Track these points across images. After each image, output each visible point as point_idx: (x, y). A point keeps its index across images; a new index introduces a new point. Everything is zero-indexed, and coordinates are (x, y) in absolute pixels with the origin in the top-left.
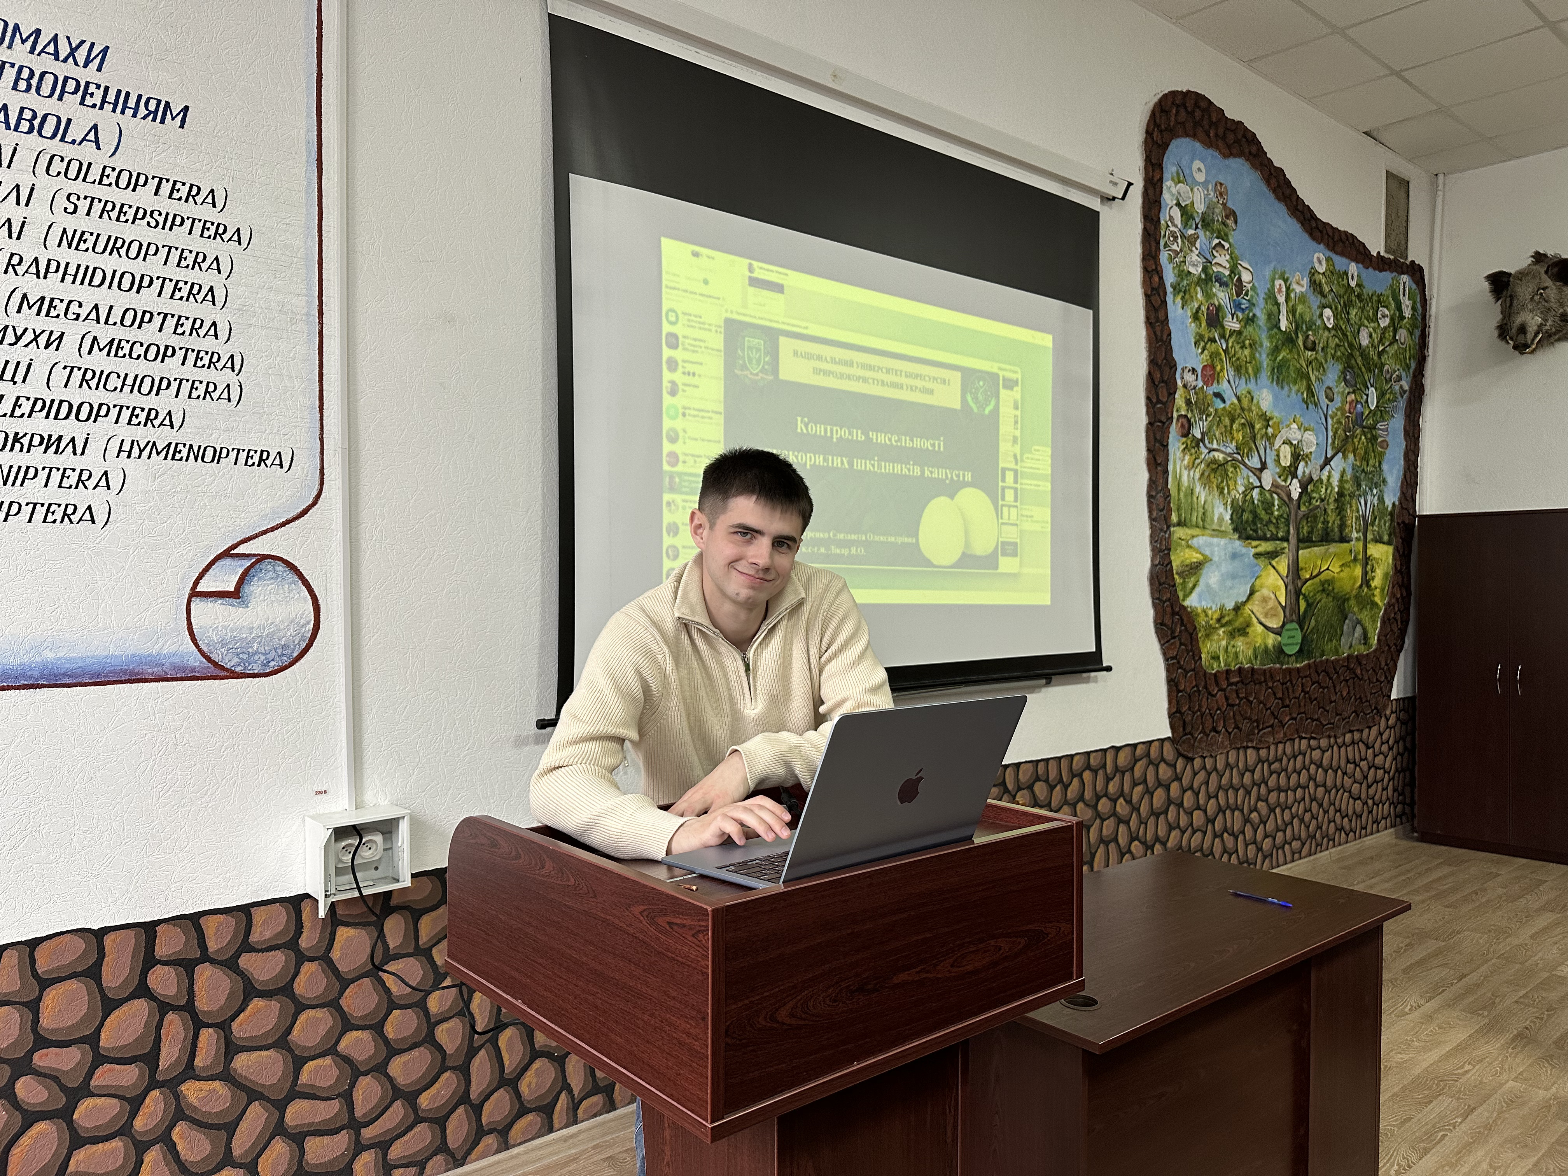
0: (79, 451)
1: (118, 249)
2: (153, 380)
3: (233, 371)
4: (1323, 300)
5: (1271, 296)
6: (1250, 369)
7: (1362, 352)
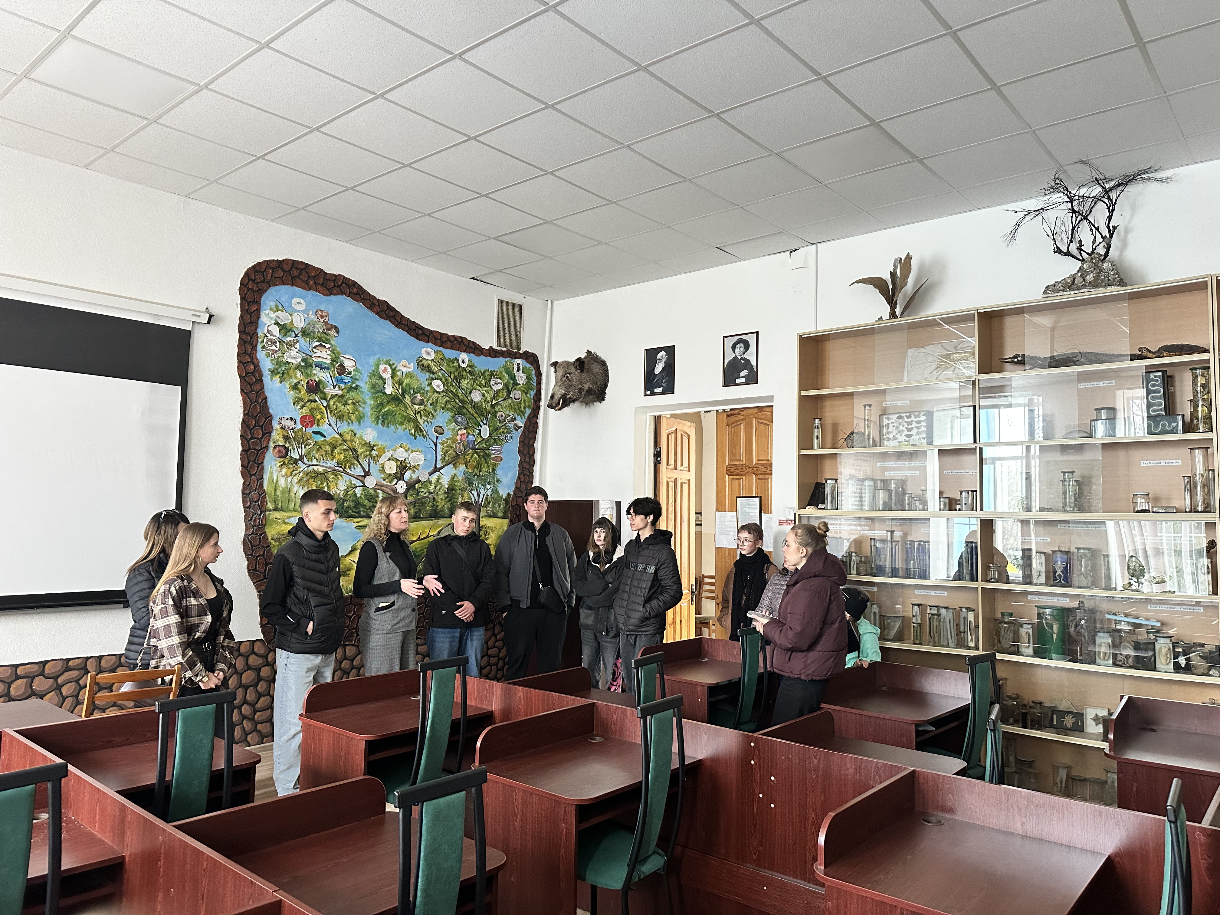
4: (432, 376)
5: (376, 374)
6: (353, 417)
7: (475, 406)
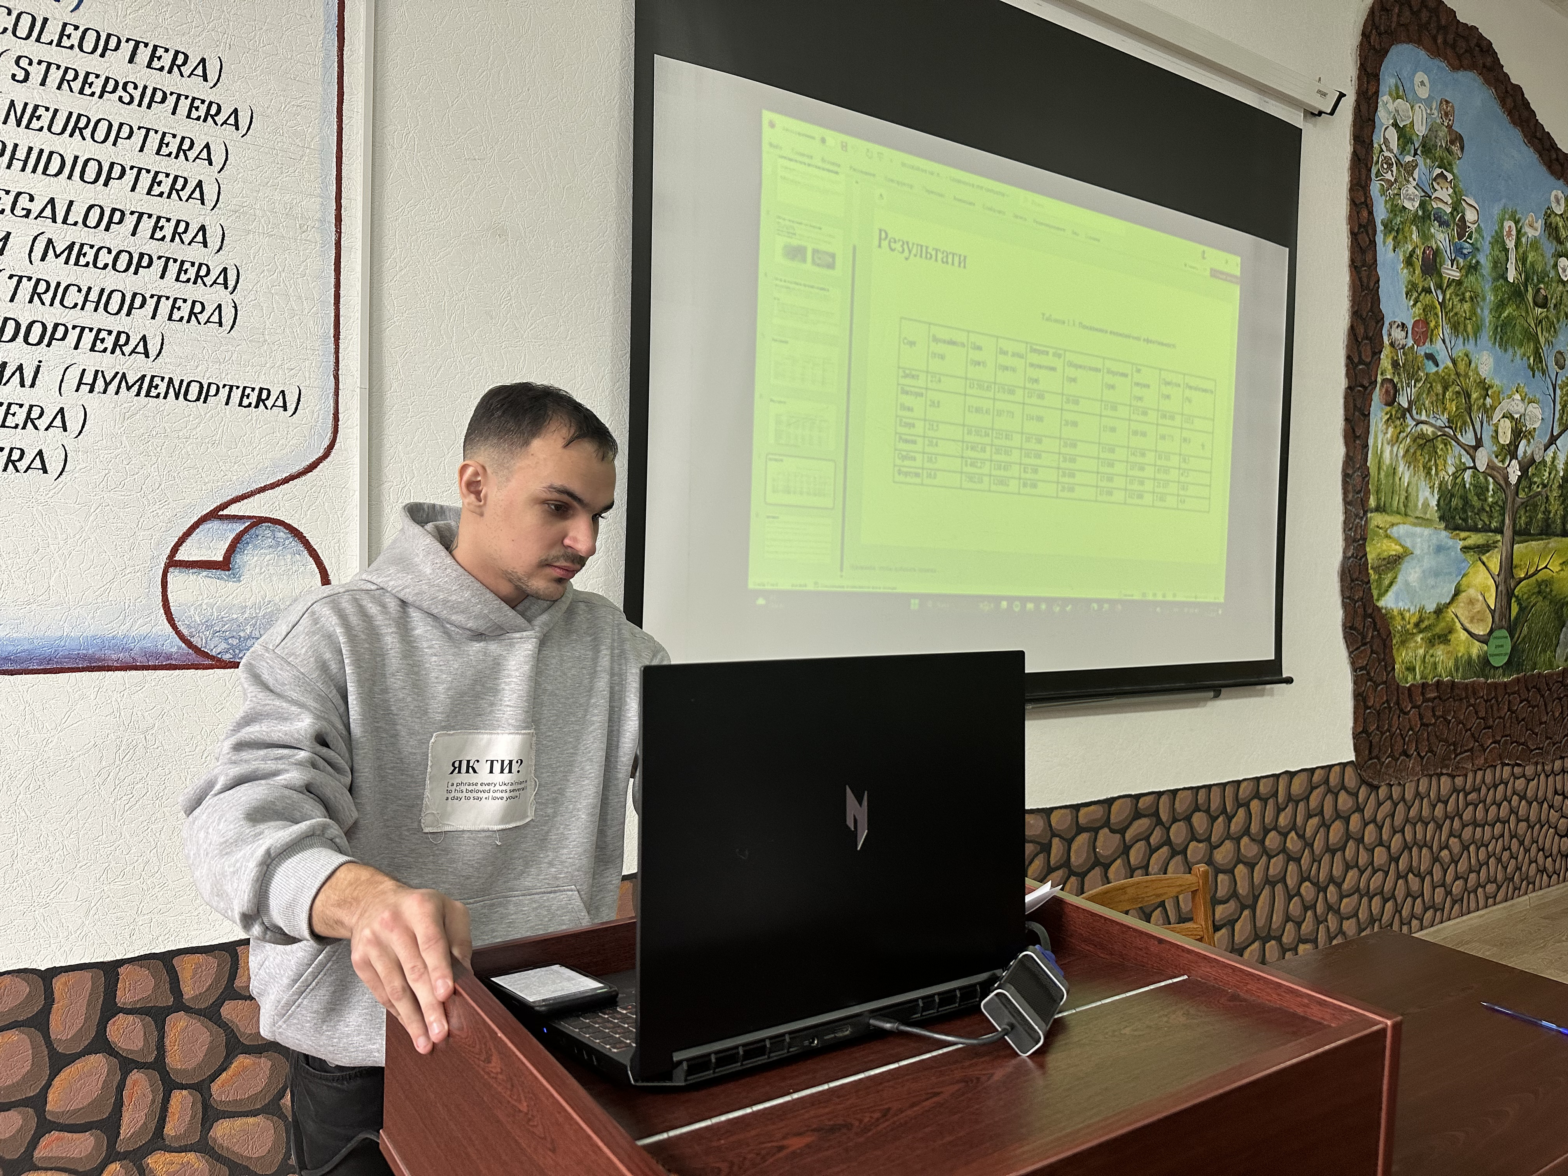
0: (28, 382)
1: (81, 130)
2: (124, 296)
3: (226, 288)
5: (1498, 240)
6: (1469, 327)
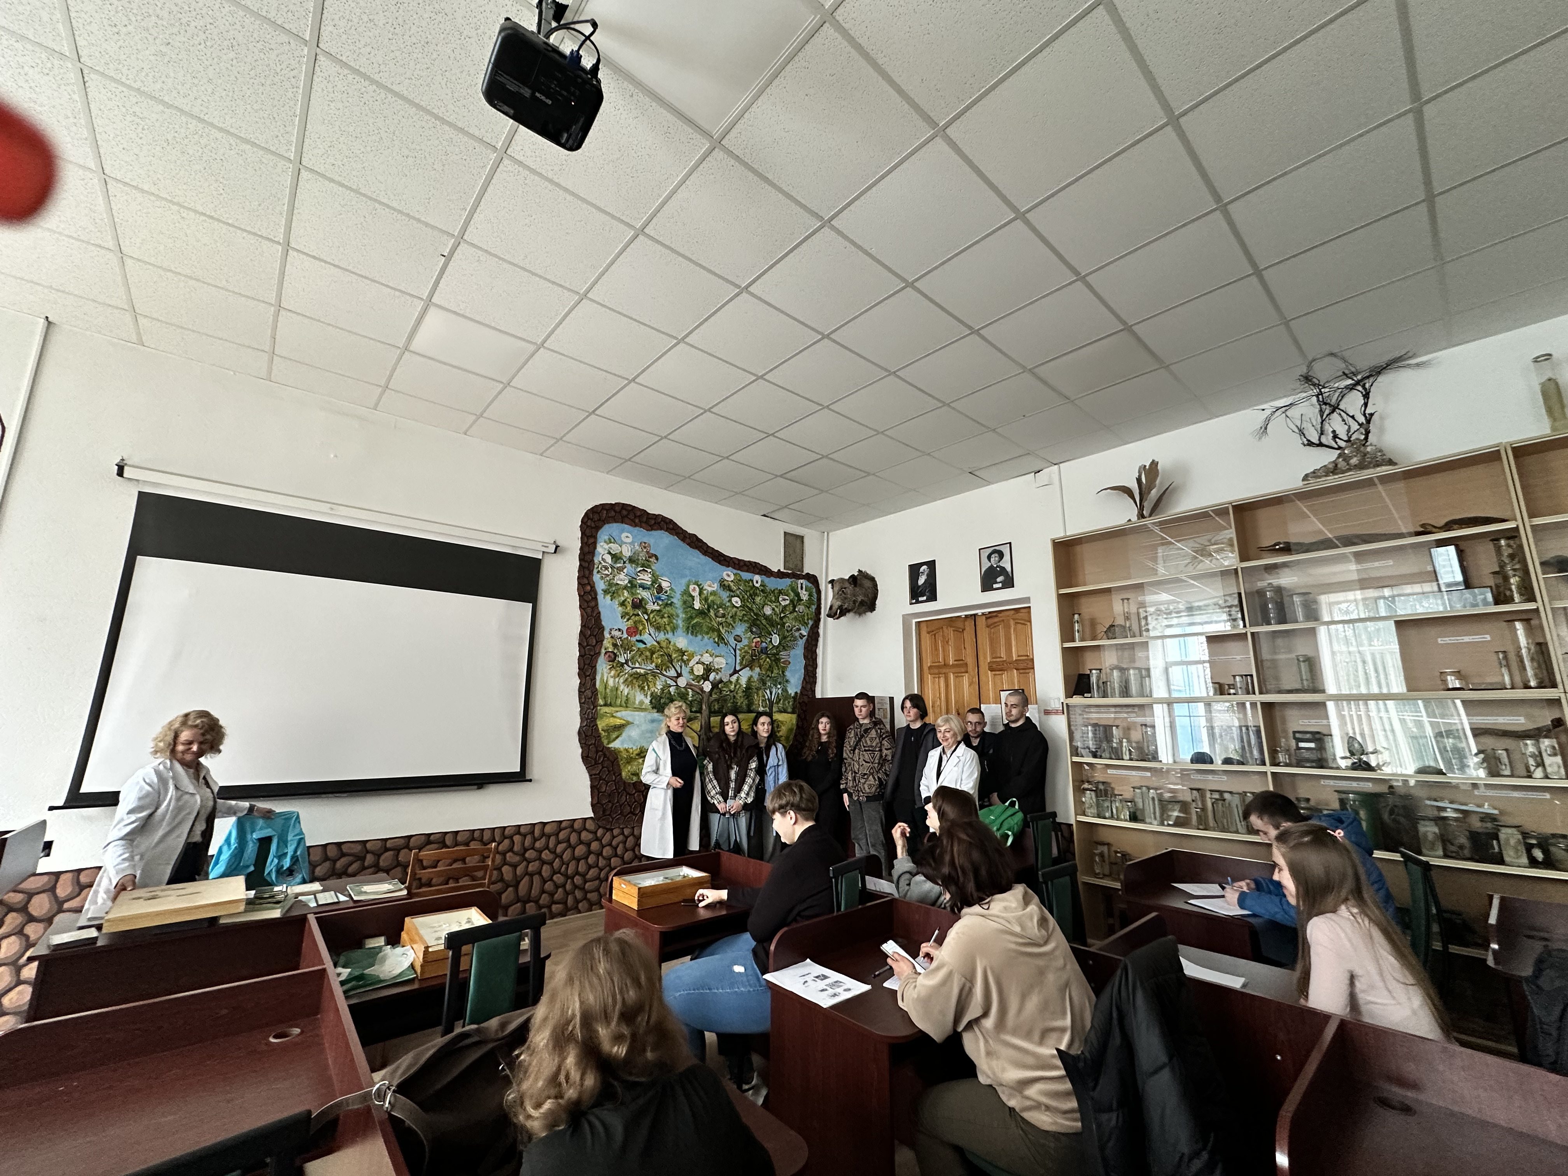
4: (732, 594)
5: (686, 593)
6: (668, 628)
7: (766, 618)
